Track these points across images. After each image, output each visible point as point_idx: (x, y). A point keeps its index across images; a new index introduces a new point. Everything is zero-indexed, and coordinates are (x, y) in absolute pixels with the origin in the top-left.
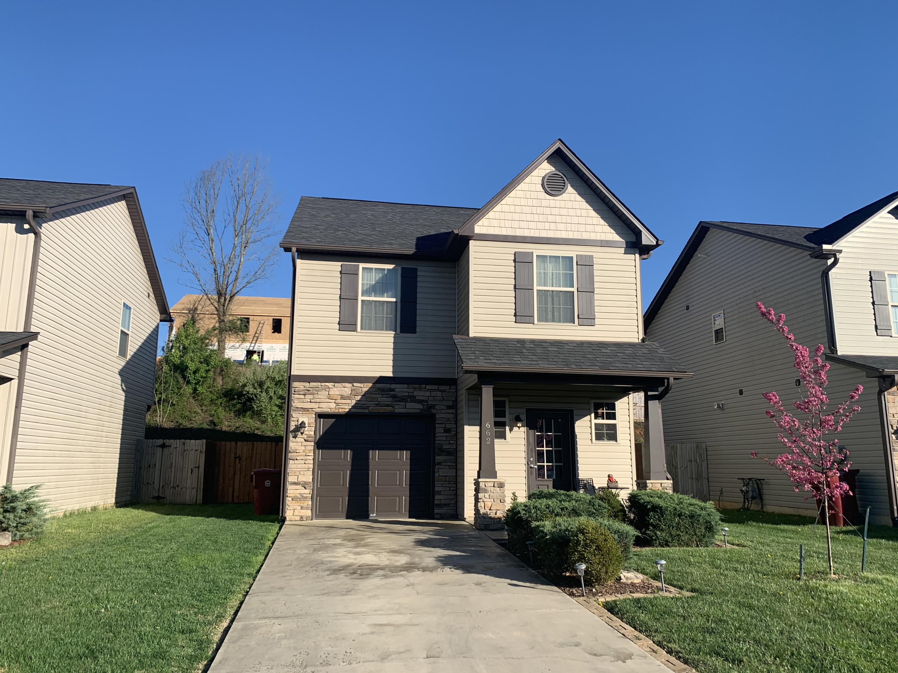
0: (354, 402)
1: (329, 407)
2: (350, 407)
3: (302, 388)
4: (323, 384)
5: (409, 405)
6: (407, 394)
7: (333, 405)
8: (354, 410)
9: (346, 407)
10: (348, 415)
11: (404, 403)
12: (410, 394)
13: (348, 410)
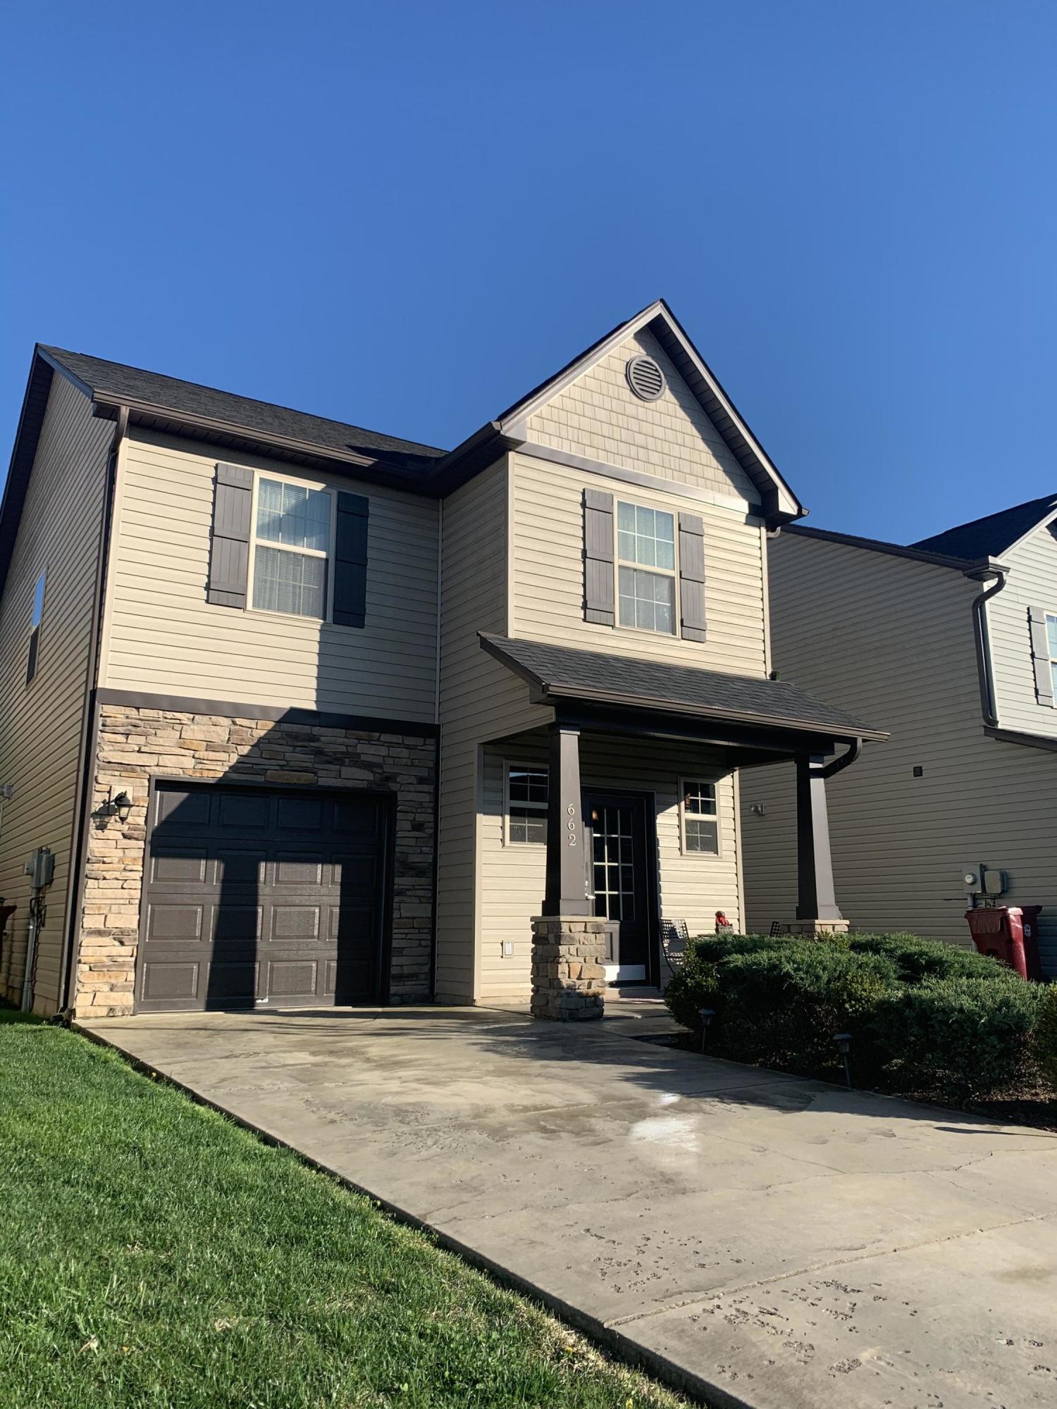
0: (234, 758)
1: (180, 766)
2: (227, 769)
3: (122, 719)
4: (169, 715)
5: (347, 771)
6: (344, 749)
7: (189, 763)
8: (235, 776)
9: (218, 768)
10: (222, 787)
11: (338, 767)
12: (350, 749)
13: (221, 775)
